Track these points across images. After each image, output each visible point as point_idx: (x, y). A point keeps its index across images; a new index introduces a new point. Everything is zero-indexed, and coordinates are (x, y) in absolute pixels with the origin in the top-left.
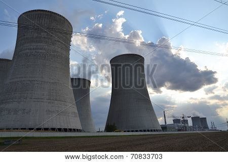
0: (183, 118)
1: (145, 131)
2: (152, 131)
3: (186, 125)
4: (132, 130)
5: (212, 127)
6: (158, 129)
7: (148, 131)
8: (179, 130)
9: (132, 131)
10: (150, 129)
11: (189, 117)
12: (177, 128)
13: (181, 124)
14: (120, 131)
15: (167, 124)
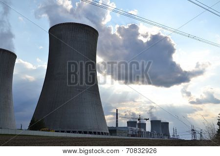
0: (139, 119)
1: (85, 133)
2: (95, 133)
3: (143, 130)
4: (68, 130)
5: (174, 135)
6: (104, 132)
7: (90, 133)
8: (133, 136)
9: (69, 132)
10: (93, 131)
11: (147, 120)
12: (130, 133)
13: (137, 128)
14: (49, 131)
15: (119, 126)
